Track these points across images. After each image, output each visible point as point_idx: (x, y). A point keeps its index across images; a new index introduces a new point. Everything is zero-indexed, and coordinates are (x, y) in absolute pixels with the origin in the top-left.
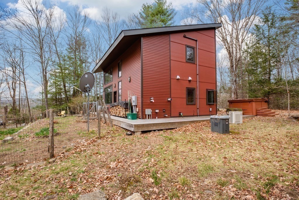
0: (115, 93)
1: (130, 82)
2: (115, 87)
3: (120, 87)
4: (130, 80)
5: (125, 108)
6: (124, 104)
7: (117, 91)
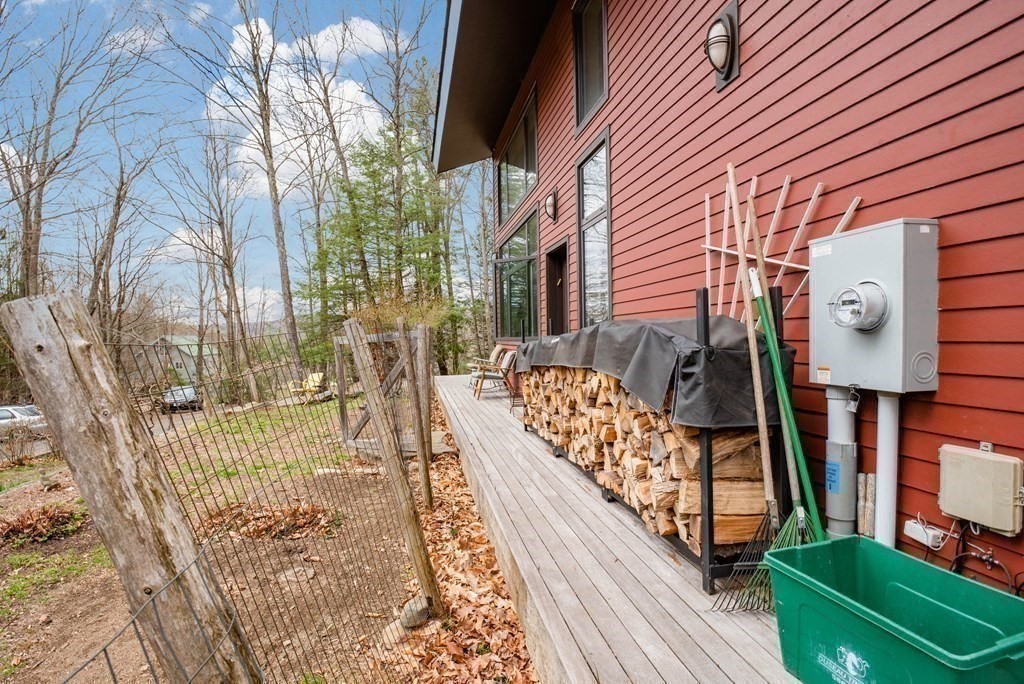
0: (558, 257)
1: (729, 70)
2: (555, 216)
3: (594, 203)
4: (732, 43)
5: (703, 436)
6: (691, 360)
7: (574, 239)
